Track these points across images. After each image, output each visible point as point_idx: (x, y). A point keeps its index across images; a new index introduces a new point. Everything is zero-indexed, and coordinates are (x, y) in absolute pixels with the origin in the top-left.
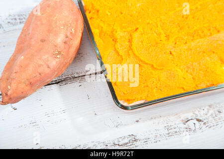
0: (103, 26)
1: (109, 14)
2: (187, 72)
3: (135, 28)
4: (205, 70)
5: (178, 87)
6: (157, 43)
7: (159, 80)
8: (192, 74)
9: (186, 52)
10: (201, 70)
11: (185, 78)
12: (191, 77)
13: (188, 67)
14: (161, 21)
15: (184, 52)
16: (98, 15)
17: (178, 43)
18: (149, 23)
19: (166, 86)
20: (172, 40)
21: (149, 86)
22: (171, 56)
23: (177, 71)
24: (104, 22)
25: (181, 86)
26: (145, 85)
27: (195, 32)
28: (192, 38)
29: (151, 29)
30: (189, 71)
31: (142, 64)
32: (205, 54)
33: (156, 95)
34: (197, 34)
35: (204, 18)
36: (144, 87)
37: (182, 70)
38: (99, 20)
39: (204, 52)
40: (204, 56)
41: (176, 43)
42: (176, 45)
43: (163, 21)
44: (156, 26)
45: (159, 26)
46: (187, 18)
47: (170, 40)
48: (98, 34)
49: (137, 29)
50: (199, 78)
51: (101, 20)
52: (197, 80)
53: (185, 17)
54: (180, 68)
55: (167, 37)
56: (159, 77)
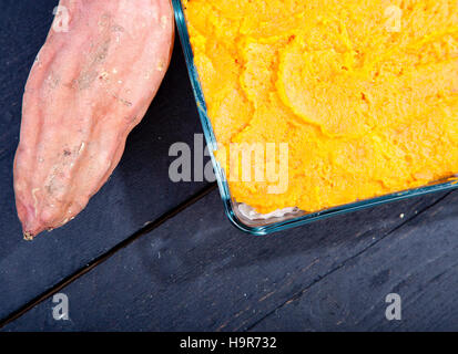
0: (215, 23)
2: (395, 142)
3: (287, 36)
5: (372, 180)
6: (334, 74)
7: (331, 163)
8: (404, 148)
10: (427, 137)
11: (388, 159)
12: (402, 154)
13: (399, 132)
14: (349, 16)
15: (395, 94)
17: (381, 74)
18: (320, 24)
19: (344, 177)
20: (369, 68)
21: (308, 174)
22: (363, 106)
23: (372, 141)
24: (219, 12)
25: (378, 177)
26: (298, 171)
27: (425, 45)
28: (416, 60)
29: (325, 37)
30: (400, 141)
31: (296, 124)
33: (318, 198)
37: (384, 139)
41: (377, 74)
42: (378, 79)
43: (354, 17)
45: (344, 31)
46: (411, 9)
47: (365, 67)
48: (203, 47)
49: (293, 37)
50: (422, 157)
52: (414, 162)
53: (407, 5)
54: (380, 135)
55: (360, 56)
56: (330, 155)
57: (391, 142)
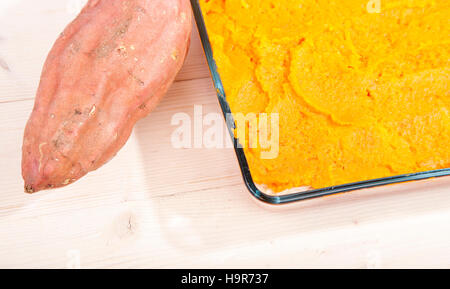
0: (232, 29)
1: (246, 6)
2: (400, 134)
3: (298, 39)
4: (438, 133)
5: (380, 165)
6: (342, 72)
7: (342, 149)
8: (409, 141)
9: (401, 94)
10: (429, 132)
11: (394, 148)
12: (406, 145)
13: (402, 125)
14: (352, 27)
15: (397, 93)
16: (223, 7)
17: (383, 75)
18: (327, 30)
19: (354, 162)
20: (372, 67)
21: (320, 158)
22: (368, 100)
23: (379, 131)
24: (235, 21)
25: (386, 163)
26: (311, 156)
27: (421, 53)
28: (414, 67)
29: (332, 43)
30: (404, 134)
31: (308, 113)
32: (439, 101)
33: (331, 177)
34: (425, 58)
35: (442, 28)
36: (309, 160)
37: (389, 130)
38: (226, 17)
39: (438, 97)
40: (436, 105)
41: (380, 75)
42: (381, 78)
43: (357, 28)
44: (342, 38)
45: (348, 38)
46: (407, 25)
47: (369, 66)
48: (221, 45)
49: (303, 40)
50: (425, 149)
51: (230, 18)
52: (419, 153)
53: (403, 22)
54: (385, 127)
55: (364, 60)
56: (341, 141)
57: (397, 135)
